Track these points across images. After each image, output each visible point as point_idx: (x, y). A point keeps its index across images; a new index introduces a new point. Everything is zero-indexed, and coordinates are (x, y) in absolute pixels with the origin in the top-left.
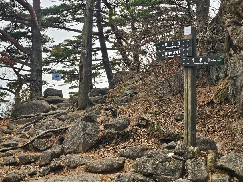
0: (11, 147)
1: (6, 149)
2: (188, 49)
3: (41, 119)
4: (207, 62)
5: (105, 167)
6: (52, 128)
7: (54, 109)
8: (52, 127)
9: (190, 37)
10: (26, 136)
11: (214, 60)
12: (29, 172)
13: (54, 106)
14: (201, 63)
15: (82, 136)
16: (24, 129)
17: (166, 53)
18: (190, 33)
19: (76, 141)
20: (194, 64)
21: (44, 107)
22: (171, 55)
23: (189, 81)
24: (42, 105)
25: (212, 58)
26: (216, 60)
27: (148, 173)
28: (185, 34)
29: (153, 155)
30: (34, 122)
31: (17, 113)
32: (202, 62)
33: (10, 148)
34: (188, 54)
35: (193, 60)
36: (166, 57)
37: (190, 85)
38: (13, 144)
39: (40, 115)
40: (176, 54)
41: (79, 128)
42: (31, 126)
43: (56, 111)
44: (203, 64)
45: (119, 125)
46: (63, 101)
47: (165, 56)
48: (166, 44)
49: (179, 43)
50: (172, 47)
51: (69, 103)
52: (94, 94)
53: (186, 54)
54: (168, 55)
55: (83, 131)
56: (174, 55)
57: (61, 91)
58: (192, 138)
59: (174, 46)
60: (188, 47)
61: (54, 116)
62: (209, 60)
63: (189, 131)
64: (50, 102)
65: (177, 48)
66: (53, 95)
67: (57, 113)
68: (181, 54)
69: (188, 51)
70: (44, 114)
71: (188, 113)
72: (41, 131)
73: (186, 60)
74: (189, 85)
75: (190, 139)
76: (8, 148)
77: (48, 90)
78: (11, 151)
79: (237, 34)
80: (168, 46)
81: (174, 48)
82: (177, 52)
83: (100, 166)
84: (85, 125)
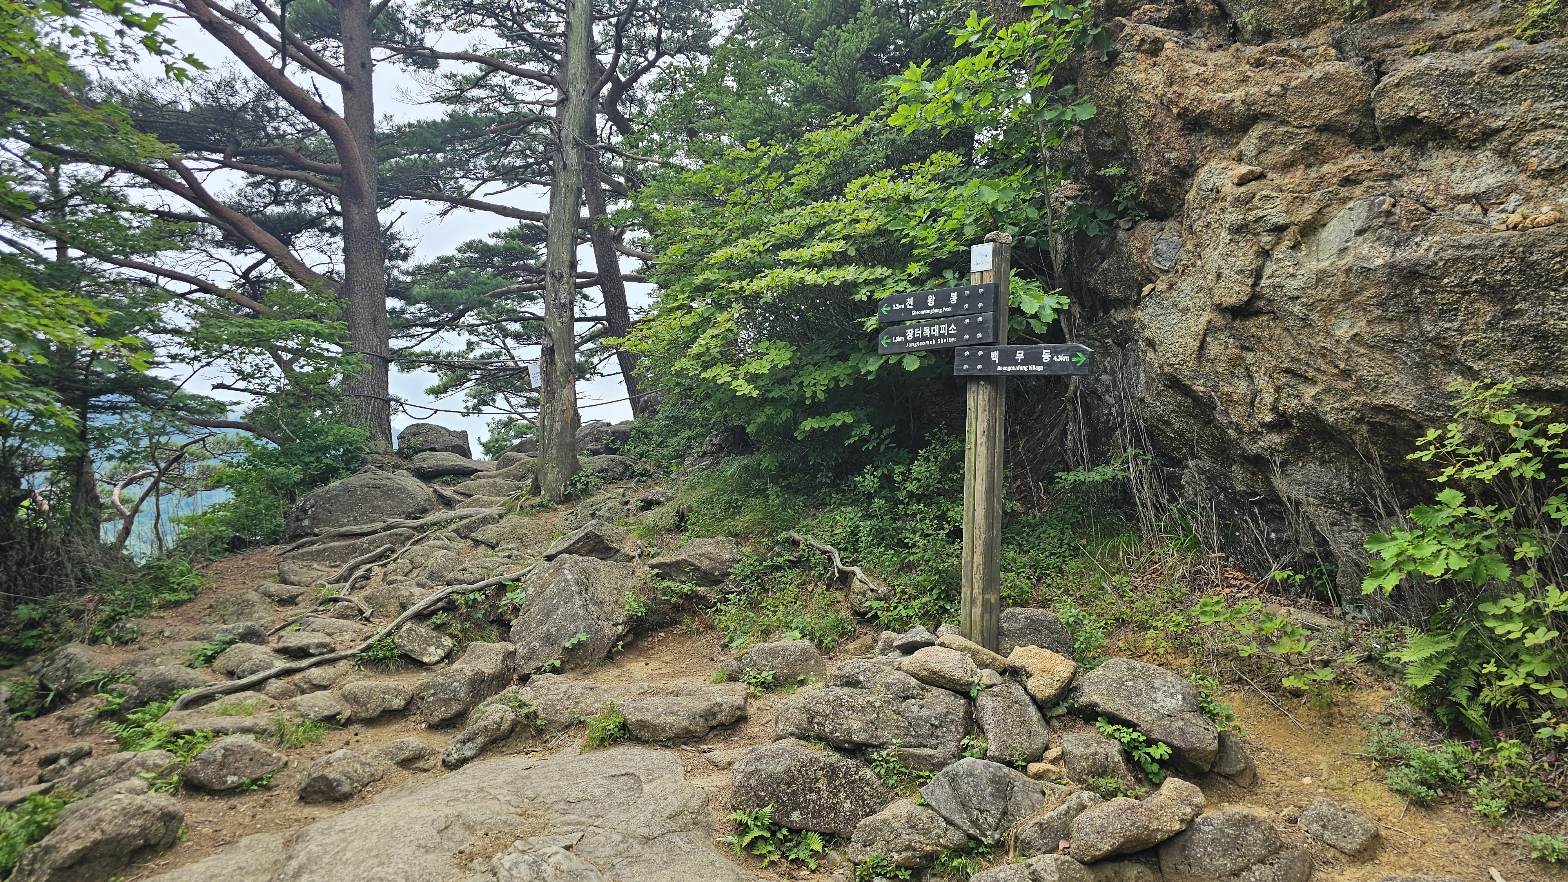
0: (313, 655)
1: (294, 665)
2: (980, 319)
3: (403, 544)
4: (1039, 362)
5: (685, 723)
6: (461, 582)
7: (448, 503)
8: (459, 576)
9: (989, 279)
10: (361, 612)
11: (1062, 358)
12: (401, 749)
13: (447, 492)
14: (1019, 368)
15: (581, 612)
16: (348, 585)
17: (910, 332)
18: (989, 266)
19: (558, 631)
20: (999, 368)
21: (411, 496)
22: (925, 338)
23: (983, 425)
24: (403, 490)
25: (1054, 352)
26: (1067, 358)
27: (851, 742)
28: (974, 268)
29: (861, 678)
30: (380, 557)
31: (306, 522)
32: (1024, 363)
33: (313, 660)
34: (979, 335)
35: (995, 356)
36: (908, 345)
37: (984, 439)
38: (319, 645)
39: (399, 526)
40: (942, 336)
41: (566, 581)
42: (369, 570)
43: (459, 511)
44: (1025, 368)
45: (705, 564)
46: (477, 471)
47: (906, 341)
48: (910, 301)
49: (954, 298)
50: (932, 312)
51: (499, 480)
52: (590, 447)
53: (973, 336)
54: (915, 339)
55: (580, 593)
56: (936, 338)
57: (464, 435)
58: (986, 616)
59: (935, 307)
60: (981, 312)
61: (455, 531)
62: (1046, 356)
63: (976, 591)
64: (425, 476)
65: (946, 315)
66: (434, 450)
67: (462, 518)
68: (959, 335)
69: (980, 327)
70: (411, 523)
71: (977, 532)
72: (417, 591)
73: (973, 354)
74: (982, 439)
75: (978, 618)
76: (305, 663)
77: (415, 430)
78: (316, 674)
79: (1098, 252)
80: (916, 307)
81: (937, 317)
82: (944, 329)
83: (670, 719)
84: (584, 571)
